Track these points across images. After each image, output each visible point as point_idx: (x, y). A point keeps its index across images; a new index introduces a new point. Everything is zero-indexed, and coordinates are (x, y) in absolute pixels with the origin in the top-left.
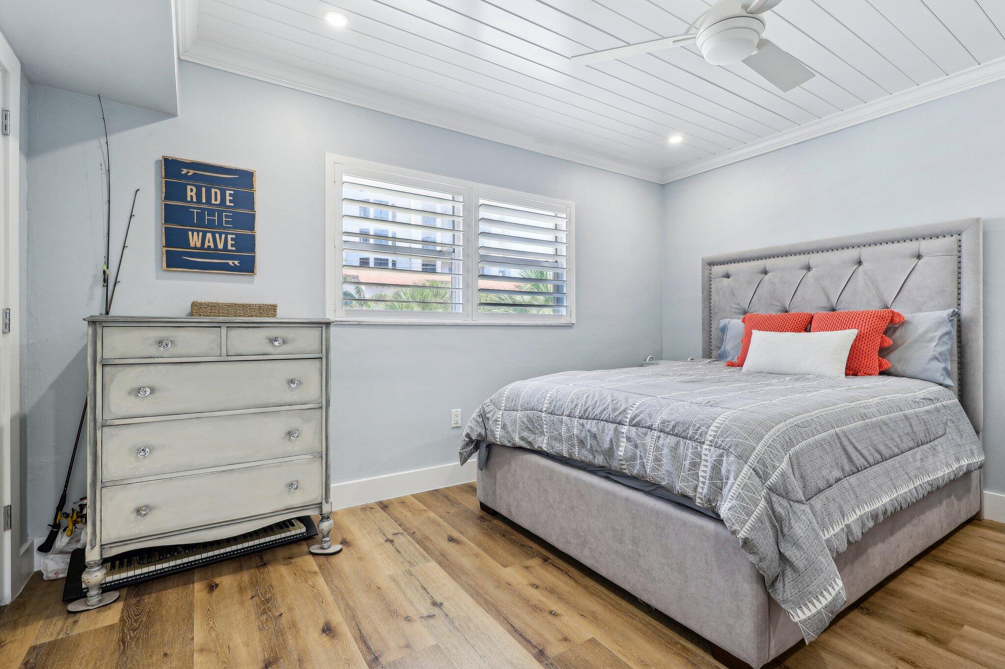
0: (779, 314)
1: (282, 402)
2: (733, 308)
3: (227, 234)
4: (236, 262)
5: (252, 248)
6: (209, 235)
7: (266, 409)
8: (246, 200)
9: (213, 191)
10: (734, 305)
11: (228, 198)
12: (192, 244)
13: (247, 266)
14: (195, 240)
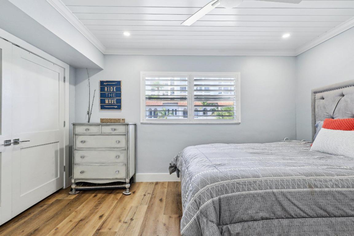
0: (350, 118)
1: (115, 147)
2: (325, 115)
3: (114, 99)
4: (116, 107)
5: (120, 103)
6: (110, 100)
7: (111, 149)
8: (119, 89)
9: (111, 88)
10: (325, 114)
11: (115, 89)
12: (106, 103)
13: (119, 108)
14: (107, 102)
